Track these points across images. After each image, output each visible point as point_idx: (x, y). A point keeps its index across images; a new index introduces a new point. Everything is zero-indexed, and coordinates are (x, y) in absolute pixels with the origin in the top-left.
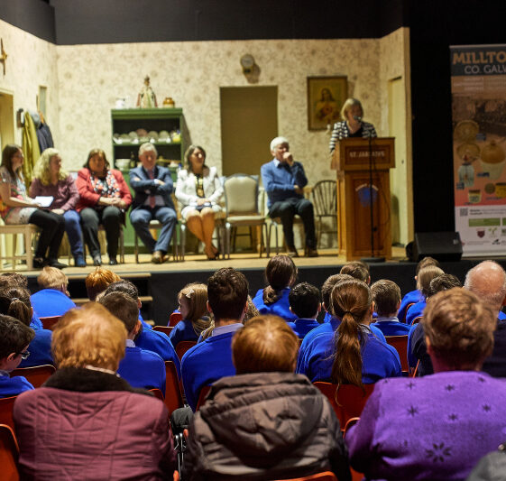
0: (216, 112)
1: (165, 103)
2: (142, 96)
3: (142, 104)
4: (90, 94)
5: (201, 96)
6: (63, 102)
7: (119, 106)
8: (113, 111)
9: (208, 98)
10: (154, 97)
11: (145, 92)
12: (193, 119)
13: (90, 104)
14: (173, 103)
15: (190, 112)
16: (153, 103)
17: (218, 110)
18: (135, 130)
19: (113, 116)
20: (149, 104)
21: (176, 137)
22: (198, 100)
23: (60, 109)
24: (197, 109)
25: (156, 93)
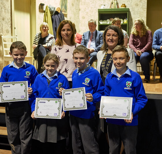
0: (144, 11)
1: (121, 6)
2: (112, 3)
3: (112, 7)
4: (92, 3)
5: (139, 3)
6: (81, 7)
7: (102, 8)
8: (99, 10)
9: (141, 4)
10: (117, 4)
11: (114, 2)
12: (134, 14)
13: (92, 8)
14: (125, 6)
15: (133, 10)
16: (116, 7)
17: (146, 10)
18: (109, 19)
19: (99, 12)
20: (115, 7)
21: (125, 21)
22: (137, 5)
23: (80, 10)
24: (136, 9)
25: (118, 2)
